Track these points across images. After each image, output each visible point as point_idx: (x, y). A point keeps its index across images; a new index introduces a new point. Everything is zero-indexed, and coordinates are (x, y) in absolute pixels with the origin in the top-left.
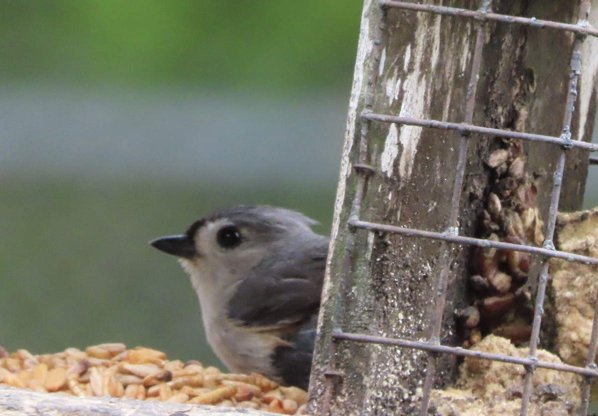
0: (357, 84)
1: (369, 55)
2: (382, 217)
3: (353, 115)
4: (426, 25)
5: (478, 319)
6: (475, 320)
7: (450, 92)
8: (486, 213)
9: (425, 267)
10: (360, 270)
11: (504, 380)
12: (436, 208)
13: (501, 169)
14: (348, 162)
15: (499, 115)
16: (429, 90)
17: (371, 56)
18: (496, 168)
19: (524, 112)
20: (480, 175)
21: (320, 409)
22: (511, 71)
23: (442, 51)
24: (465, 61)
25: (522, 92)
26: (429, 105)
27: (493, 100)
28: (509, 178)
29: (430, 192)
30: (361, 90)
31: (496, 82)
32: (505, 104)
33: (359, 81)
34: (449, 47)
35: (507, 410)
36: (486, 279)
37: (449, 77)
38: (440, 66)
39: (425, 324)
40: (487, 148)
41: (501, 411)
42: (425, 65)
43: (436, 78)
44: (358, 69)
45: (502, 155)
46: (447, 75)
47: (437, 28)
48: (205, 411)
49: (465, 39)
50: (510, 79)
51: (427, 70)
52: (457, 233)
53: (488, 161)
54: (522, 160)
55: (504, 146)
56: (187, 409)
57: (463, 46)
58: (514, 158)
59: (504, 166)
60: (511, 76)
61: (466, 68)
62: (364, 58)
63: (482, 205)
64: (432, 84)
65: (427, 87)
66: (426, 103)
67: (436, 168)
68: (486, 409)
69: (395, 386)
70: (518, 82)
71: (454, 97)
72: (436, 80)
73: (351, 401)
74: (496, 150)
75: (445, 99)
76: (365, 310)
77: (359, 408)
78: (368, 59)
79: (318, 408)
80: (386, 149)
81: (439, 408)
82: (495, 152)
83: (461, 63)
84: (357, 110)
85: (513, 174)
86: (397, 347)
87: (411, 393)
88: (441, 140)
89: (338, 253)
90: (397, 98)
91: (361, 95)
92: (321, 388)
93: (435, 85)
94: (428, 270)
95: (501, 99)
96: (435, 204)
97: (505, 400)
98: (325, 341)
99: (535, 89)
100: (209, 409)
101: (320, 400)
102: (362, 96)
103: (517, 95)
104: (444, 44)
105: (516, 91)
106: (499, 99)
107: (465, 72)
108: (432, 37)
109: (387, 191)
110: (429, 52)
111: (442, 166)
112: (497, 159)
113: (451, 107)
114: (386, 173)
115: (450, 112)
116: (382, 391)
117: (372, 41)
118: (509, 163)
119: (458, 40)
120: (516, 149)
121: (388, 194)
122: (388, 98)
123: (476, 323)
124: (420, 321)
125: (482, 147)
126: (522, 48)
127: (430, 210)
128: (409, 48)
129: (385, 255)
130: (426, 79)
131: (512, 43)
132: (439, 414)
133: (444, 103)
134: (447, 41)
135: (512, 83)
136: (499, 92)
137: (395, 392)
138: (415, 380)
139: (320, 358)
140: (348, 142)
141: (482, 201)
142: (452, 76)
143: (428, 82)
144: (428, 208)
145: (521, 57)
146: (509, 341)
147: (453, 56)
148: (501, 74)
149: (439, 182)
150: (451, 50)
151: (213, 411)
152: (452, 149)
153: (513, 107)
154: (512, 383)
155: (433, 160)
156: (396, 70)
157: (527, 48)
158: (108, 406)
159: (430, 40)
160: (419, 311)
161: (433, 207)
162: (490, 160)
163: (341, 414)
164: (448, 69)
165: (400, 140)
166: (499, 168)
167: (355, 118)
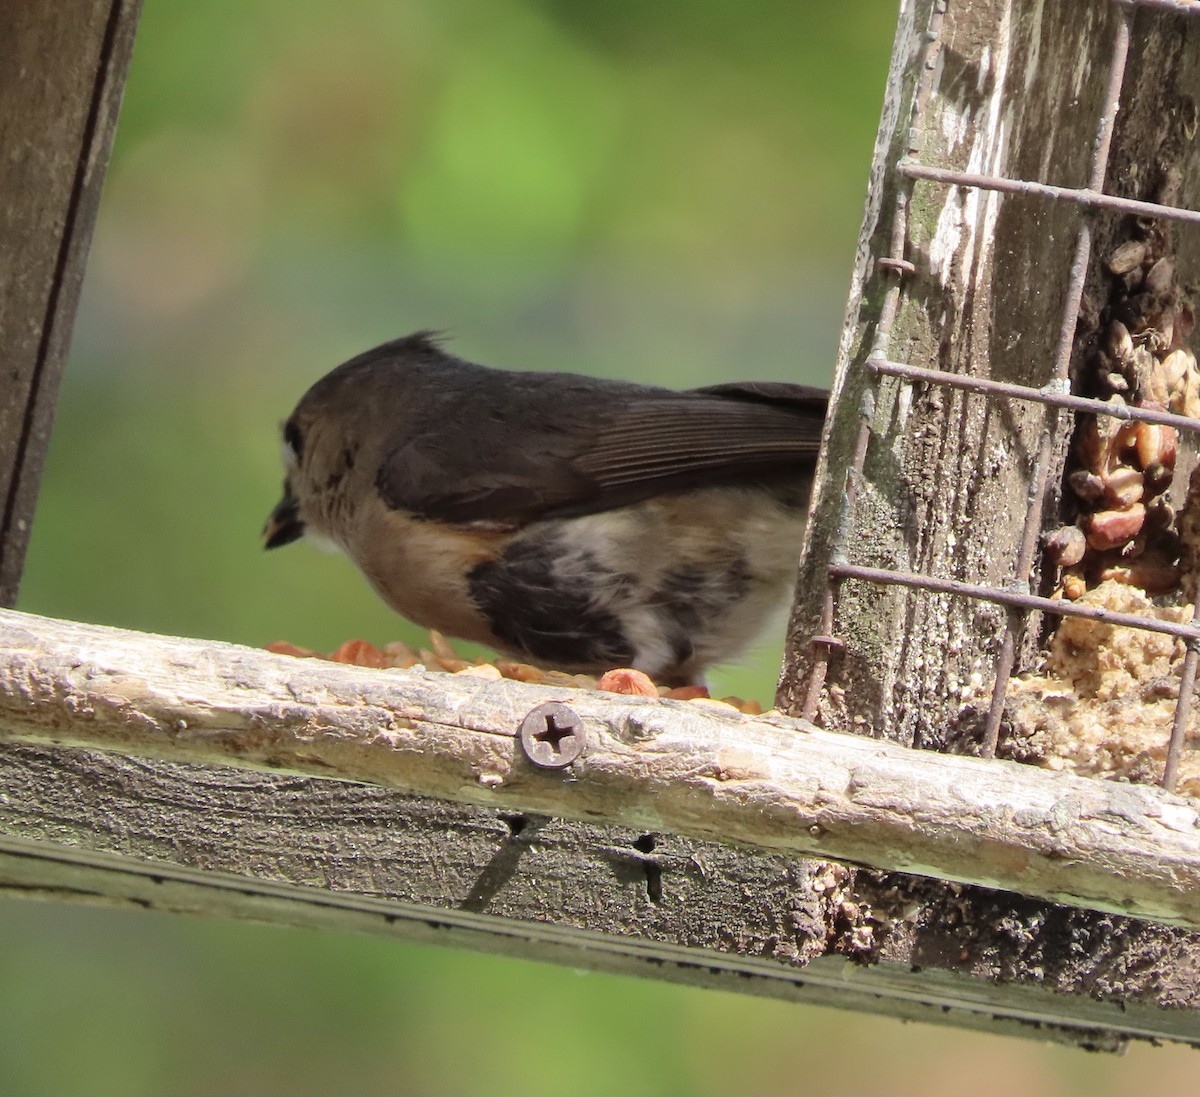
0: (890, 112)
1: (913, 60)
2: (926, 358)
3: (881, 169)
4: (1020, 9)
5: (1083, 550)
6: (1077, 553)
7: (1053, 133)
8: (1103, 355)
9: (996, 452)
10: (882, 453)
11: (1134, 664)
12: (1019, 345)
13: (1133, 277)
14: (867, 255)
15: (1131, 178)
16: (1019, 128)
17: (916, 63)
18: (1123, 275)
19: (1175, 175)
20: (1095, 287)
21: (801, 704)
22: (1156, 98)
23: (1043, 57)
24: (1080, 78)
25: (1173, 138)
26: (1018, 156)
27: (1122, 151)
28: (1148, 294)
29: (1010, 315)
30: (897, 123)
31: (1132, 117)
32: (1142, 159)
33: (893, 107)
34: (1055, 52)
35: (1145, 720)
36: (1098, 477)
37: (1053, 107)
38: (1039, 86)
39: (991, 557)
40: (1109, 239)
41: (1132, 721)
42: (1013, 83)
43: (1030, 107)
44: (893, 85)
45: (1135, 251)
46: (1050, 102)
47: (1037, 16)
48: (600, 702)
49: (1082, 38)
50: (1154, 113)
51: (1016, 92)
52: (1067, 391)
53: (1110, 262)
54: (1170, 262)
55: (1138, 236)
56: (566, 698)
57: (1078, 50)
58: (1156, 258)
59: (1138, 272)
60: (1156, 106)
61: (1081, 91)
62: (904, 65)
63: (1096, 342)
64: (1024, 118)
65: (1016, 122)
66: (1013, 151)
67: (1023, 271)
68: (1106, 717)
69: (935, 668)
70: (1167, 119)
71: (1060, 143)
72: (1032, 110)
73: (859, 693)
74: (1124, 241)
75: (1045, 144)
76: (890, 528)
77: (872, 706)
78: (911, 67)
79: (797, 703)
80: (939, 234)
81: (1020, 711)
82: (1123, 245)
83: (1074, 82)
84: (888, 159)
85: (1153, 287)
86: (942, 595)
87: (962, 681)
88: (1035, 220)
89: (844, 420)
90: (961, 141)
91: (895, 132)
92: (804, 668)
93: (1029, 120)
94: (1002, 458)
95: (1137, 149)
96: (1018, 337)
97: (1140, 702)
98: (814, 580)
99: (1195, 132)
100: (609, 699)
101: (802, 688)
102: (897, 135)
103: (1164, 143)
104: (1047, 45)
105: (1161, 136)
106: (1134, 148)
107: (1080, 99)
108: (1028, 33)
109: (939, 310)
110: (1022, 59)
111: (1034, 267)
112: (1127, 258)
113: (1053, 161)
114: (938, 276)
115: (1051, 170)
116: (913, 676)
117: (919, 34)
118: (1146, 268)
119: (1071, 39)
120: (1159, 243)
121: (941, 316)
122: (946, 140)
123: (1080, 557)
124: (984, 549)
125: (1101, 235)
126: (1177, 58)
127: (1009, 347)
128: (986, 51)
129: (930, 426)
130: (1014, 107)
131: (1158, 48)
132: (1020, 722)
133: (1042, 152)
134: (1052, 40)
135: (1156, 122)
136: (1135, 136)
137: (934, 678)
138: (970, 657)
139: (803, 610)
140: (868, 218)
141: (1095, 333)
142: (1058, 103)
143: (1017, 113)
144: (1007, 344)
145: (1173, 74)
146: (1143, 592)
147: (1062, 69)
148: (1139, 104)
149: (1027, 297)
150: (1059, 56)
151: (616, 703)
152: (1051, 238)
153: (1156, 164)
154: (1150, 670)
155: (1021, 255)
156: (962, 90)
157: (1185, 57)
158: (421, 685)
159: (1024, 37)
160: (983, 531)
161: (1016, 342)
162: (1115, 260)
163: (838, 716)
164: (1051, 91)
165: (965, 216)
166: (1129, 275)
167: (883, 175)
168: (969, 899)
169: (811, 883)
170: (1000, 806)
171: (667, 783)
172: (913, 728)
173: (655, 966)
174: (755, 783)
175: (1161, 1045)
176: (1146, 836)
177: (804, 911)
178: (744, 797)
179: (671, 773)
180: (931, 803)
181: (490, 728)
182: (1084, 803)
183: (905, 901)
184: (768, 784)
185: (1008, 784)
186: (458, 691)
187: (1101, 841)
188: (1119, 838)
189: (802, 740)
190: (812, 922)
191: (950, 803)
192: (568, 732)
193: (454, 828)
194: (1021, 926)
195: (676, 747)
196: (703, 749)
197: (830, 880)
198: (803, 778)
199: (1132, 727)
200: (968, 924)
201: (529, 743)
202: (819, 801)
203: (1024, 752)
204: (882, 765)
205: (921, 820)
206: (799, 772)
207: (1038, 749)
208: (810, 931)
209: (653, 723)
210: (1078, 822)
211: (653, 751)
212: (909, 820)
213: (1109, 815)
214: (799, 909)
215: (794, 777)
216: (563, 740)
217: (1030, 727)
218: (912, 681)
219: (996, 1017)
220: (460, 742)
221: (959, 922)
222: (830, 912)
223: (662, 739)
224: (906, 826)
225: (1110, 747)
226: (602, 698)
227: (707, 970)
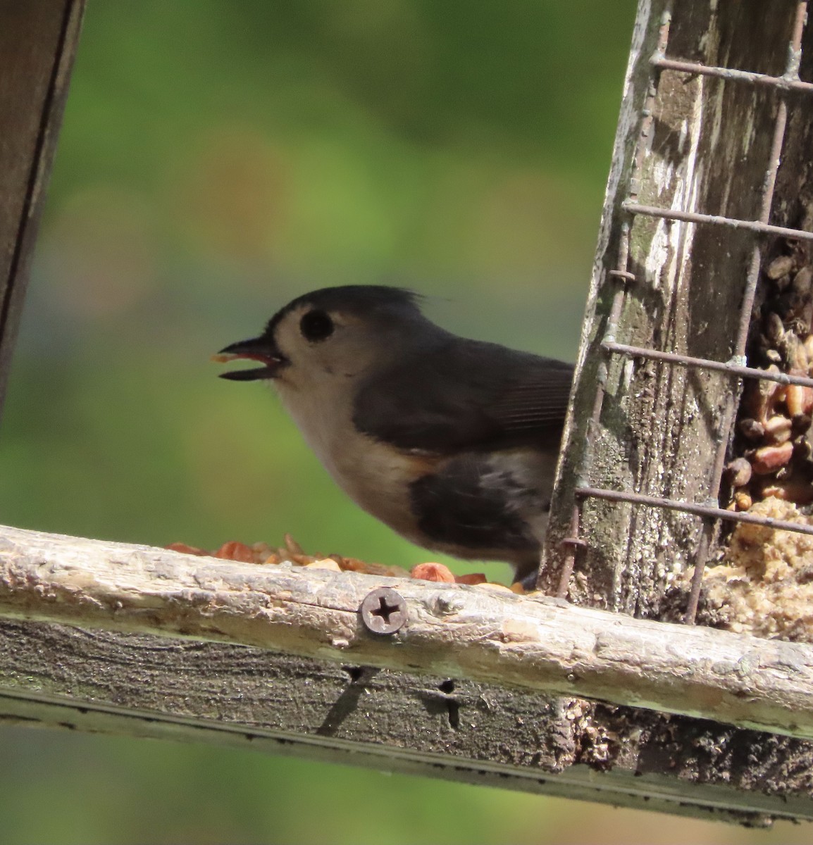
0: (616, 167)
1: (633, 130)
2: (644, 341)
3: (610, 207)
4: (708, 93)
5: (750, 475)
6: (746, 477)
7: (730, 181)
8: (764, 338)
9: (691, 406)
10: (612, 408)
11: (790, 556)
12: (707, 331)
13: (783, 281)
14: (601, 267)
15: (783, 212)
16: (707, 177)
17: (635, 132)
18: (776, 280)
19: (812, 209)
21: (556, 586)
22: (799, 155)
23: (723, 127)
24: (748, 142)
25: (809, 182)
26: (706, 197)
27: (776, 192)
28: (794, 294)
29: (701, 309)
30: (622, 175)
32: (790, 198)
33: (619, 163)
34: (731, 123)
35: (800, 596)
36: (760, 423)
37: (730, 162)
38: (720, 147)
39: (687, 480)
40: (767, 254)
41: (791, 597)
42: (703, 146)
43: (715, 162)
44: (618, 148)
45: (785, 263)
46: (728, 159)
47: (719, 98)
48: (418, 587)
49: (749, 113)
50: (797, 165)
51: (705, 152)
52: (745, 364)
53: (768, 271)
54: (809, 270)
55: (787, 252)
56: (394, 585)
57: (747, 121)
58: (799, 267)
59: (787, 278)
60: (799, 159)
61: (749, 151)
62: (626, 134)
63: (758, 328)
64: (710, 170)
65: (704, 173)
66: (703, 194)
67: (709, 278)
68: (772, 595)
69: (650, 560)
70: (806, 169)
71: (734, 188)
72: (716, 165)
73: (597, 579)
74: (777, 256)
75: (724, 188)
76: (618, 461)
77: (606, 587)
78: (631, 134)
79: (553, 586)
80: (652, 253)
81: (711, 591)
82: (777, 259)
83: (744, 145)
84: (614, 201)
85: (798, 288)
86: (654, 509)
87: (667, 569)
88: (718, 241)
89: (585, 386)
90: (667, 187)
91: (620, 181)
92: (558, 561)
93: (713, 172)
94: (695, 411)
95: (785, 190)
96: (706, 325)
97: (796, 583)
98: (565, 499)
100: (424, 585)
101: (556, 575)
102: (622, 183)
103: (804, 186)
104: (726, 119)
105: (802, 181)
107: (748, 156)
108: (713, 110)
109: (652, 307)
110: (710, 128)
111: (717, 276)
112: (779, 268)
113: (729, 201)
114: (651, 282)
115: (728, 206)
116: (635, 566)
117: (637, 112)
118: (792, 275)
119: (741, 114)
120: (802, 257)
121: (653, 311)
122: (656, 187)
123: (747, 480)
124: (682, 475)
126: (812, 125)
127: (700, 332)
128: (684, 123)
129: (647, 389)
130: (704, 163)
131: (800, 119)
132: (712, 598)
133: (722, 194)
134: (729, 115)
135: (799, 171)
136: (784, 182)
137: (649, 567)
138: (672, 552)
139: (557, 520)
140: (602, 242)
141: (758, 321)
142: (733, 159)
143: (706, 167)
144: (698, 330)
145: (810, 137)
146: (795, 505)
147: (736, 134)
149: (712, 296)
150: (734, 126)
151: (429, 588)
152: (728, 255)
153: (799, 202)
154: (801, 560)
155: (708, 267)
156: (668, 150)
158: (290, 576)
159: (711, 113)
160: (682, 463)
161: (704, 329)
162: (771, 270)
163: (583, 596)
164: (728, 151)
165: (671, 241)
166: (781, 280)
167: (611, 211)
168: (676, 724)
169: (565, 714)
170: (702, 659)
171: (466, 645)
172: (634, 603)
173: (438, 769)
174: (528, 644)
175: (799, 824)
176: (806, 680)
177: (561, 733)
178: (521, 654)
179: (469, 638)
180: (654, 658)
181: (340, 607)
182: (762, 657)
183: (630, 725)
184: (538, 645)
185: (708, 644)
186: (316, 580)
187: (774, 683)
188: (787, 681)
189: (562, 613)
190: (566, 742)
191: (667, 657)
192: (395, 609)
193: (310, 676)
194: (713, 743)
195: (472, 619)
196: (491, 620)
197: (578, 711)
198: (563, 641)
199: (791, 601)
200: (676, 741)
201: (367, 616)
202: (574, 657)
203: (715, 620)
204: (619, 631)
205: (647, 669)
206: (560, 636)
207: (725, 617)
208: (565, 748)
209: (456, 602)
210: (757, 670)
211: (456, 622)
212: (638, 670)
213: (780, 665)
214: (557, 733)
215: (556, 640)
216: (392, 615)
217: (719, 601)
218: (634, 570)
219: (682, 804)
220: (318, 616)
221: (669, 740)
222: (578, 734)
223: (462, 614)
224: (636, 674)
225: (775, 616)
226: (419, 585)
227: (477, 773)
